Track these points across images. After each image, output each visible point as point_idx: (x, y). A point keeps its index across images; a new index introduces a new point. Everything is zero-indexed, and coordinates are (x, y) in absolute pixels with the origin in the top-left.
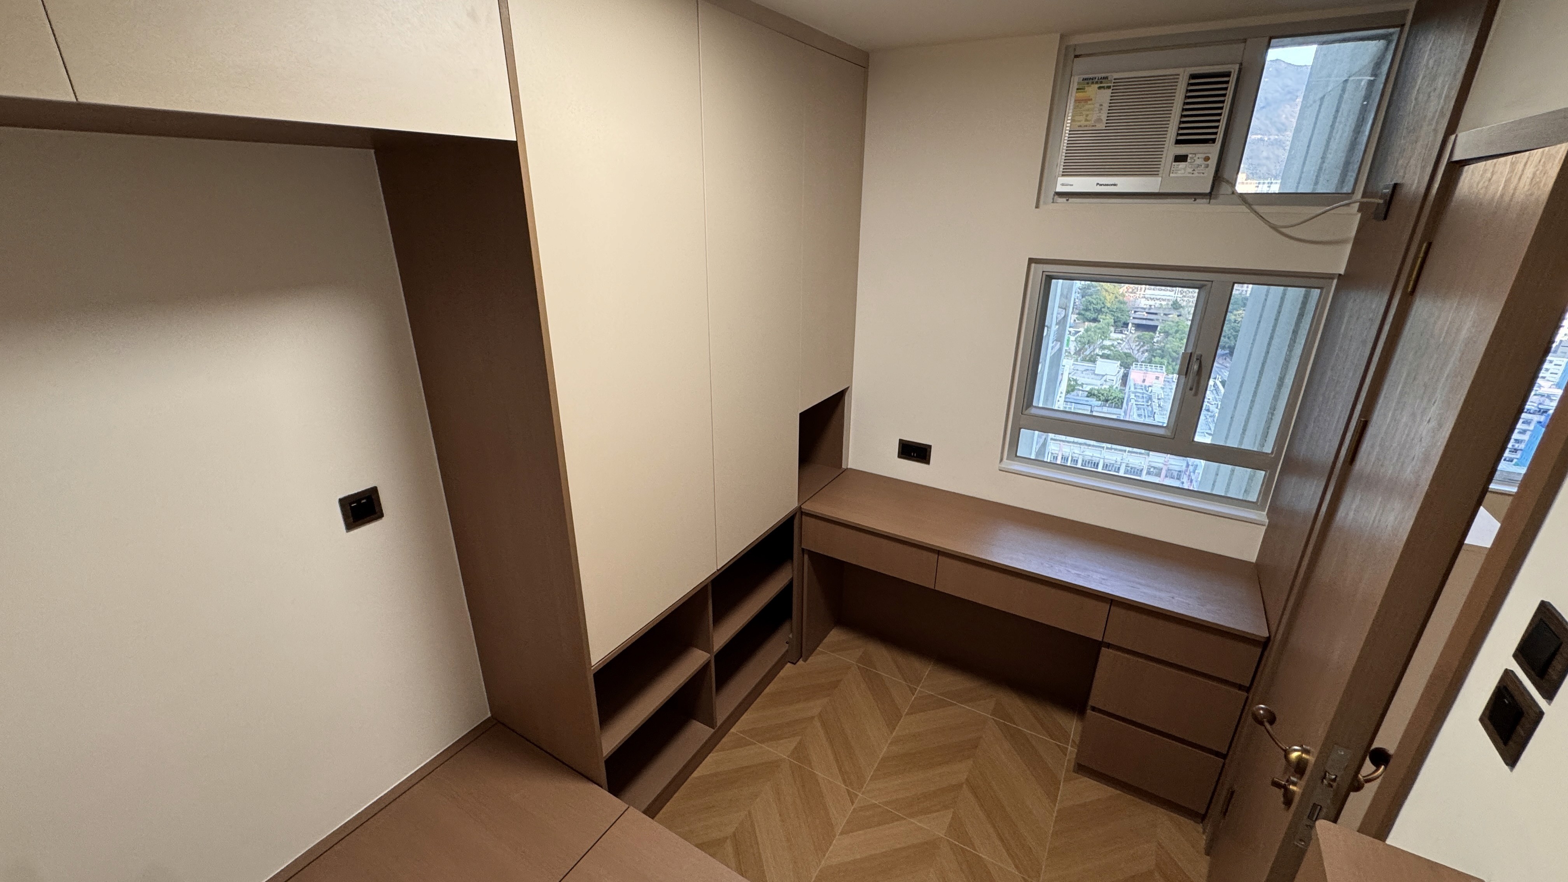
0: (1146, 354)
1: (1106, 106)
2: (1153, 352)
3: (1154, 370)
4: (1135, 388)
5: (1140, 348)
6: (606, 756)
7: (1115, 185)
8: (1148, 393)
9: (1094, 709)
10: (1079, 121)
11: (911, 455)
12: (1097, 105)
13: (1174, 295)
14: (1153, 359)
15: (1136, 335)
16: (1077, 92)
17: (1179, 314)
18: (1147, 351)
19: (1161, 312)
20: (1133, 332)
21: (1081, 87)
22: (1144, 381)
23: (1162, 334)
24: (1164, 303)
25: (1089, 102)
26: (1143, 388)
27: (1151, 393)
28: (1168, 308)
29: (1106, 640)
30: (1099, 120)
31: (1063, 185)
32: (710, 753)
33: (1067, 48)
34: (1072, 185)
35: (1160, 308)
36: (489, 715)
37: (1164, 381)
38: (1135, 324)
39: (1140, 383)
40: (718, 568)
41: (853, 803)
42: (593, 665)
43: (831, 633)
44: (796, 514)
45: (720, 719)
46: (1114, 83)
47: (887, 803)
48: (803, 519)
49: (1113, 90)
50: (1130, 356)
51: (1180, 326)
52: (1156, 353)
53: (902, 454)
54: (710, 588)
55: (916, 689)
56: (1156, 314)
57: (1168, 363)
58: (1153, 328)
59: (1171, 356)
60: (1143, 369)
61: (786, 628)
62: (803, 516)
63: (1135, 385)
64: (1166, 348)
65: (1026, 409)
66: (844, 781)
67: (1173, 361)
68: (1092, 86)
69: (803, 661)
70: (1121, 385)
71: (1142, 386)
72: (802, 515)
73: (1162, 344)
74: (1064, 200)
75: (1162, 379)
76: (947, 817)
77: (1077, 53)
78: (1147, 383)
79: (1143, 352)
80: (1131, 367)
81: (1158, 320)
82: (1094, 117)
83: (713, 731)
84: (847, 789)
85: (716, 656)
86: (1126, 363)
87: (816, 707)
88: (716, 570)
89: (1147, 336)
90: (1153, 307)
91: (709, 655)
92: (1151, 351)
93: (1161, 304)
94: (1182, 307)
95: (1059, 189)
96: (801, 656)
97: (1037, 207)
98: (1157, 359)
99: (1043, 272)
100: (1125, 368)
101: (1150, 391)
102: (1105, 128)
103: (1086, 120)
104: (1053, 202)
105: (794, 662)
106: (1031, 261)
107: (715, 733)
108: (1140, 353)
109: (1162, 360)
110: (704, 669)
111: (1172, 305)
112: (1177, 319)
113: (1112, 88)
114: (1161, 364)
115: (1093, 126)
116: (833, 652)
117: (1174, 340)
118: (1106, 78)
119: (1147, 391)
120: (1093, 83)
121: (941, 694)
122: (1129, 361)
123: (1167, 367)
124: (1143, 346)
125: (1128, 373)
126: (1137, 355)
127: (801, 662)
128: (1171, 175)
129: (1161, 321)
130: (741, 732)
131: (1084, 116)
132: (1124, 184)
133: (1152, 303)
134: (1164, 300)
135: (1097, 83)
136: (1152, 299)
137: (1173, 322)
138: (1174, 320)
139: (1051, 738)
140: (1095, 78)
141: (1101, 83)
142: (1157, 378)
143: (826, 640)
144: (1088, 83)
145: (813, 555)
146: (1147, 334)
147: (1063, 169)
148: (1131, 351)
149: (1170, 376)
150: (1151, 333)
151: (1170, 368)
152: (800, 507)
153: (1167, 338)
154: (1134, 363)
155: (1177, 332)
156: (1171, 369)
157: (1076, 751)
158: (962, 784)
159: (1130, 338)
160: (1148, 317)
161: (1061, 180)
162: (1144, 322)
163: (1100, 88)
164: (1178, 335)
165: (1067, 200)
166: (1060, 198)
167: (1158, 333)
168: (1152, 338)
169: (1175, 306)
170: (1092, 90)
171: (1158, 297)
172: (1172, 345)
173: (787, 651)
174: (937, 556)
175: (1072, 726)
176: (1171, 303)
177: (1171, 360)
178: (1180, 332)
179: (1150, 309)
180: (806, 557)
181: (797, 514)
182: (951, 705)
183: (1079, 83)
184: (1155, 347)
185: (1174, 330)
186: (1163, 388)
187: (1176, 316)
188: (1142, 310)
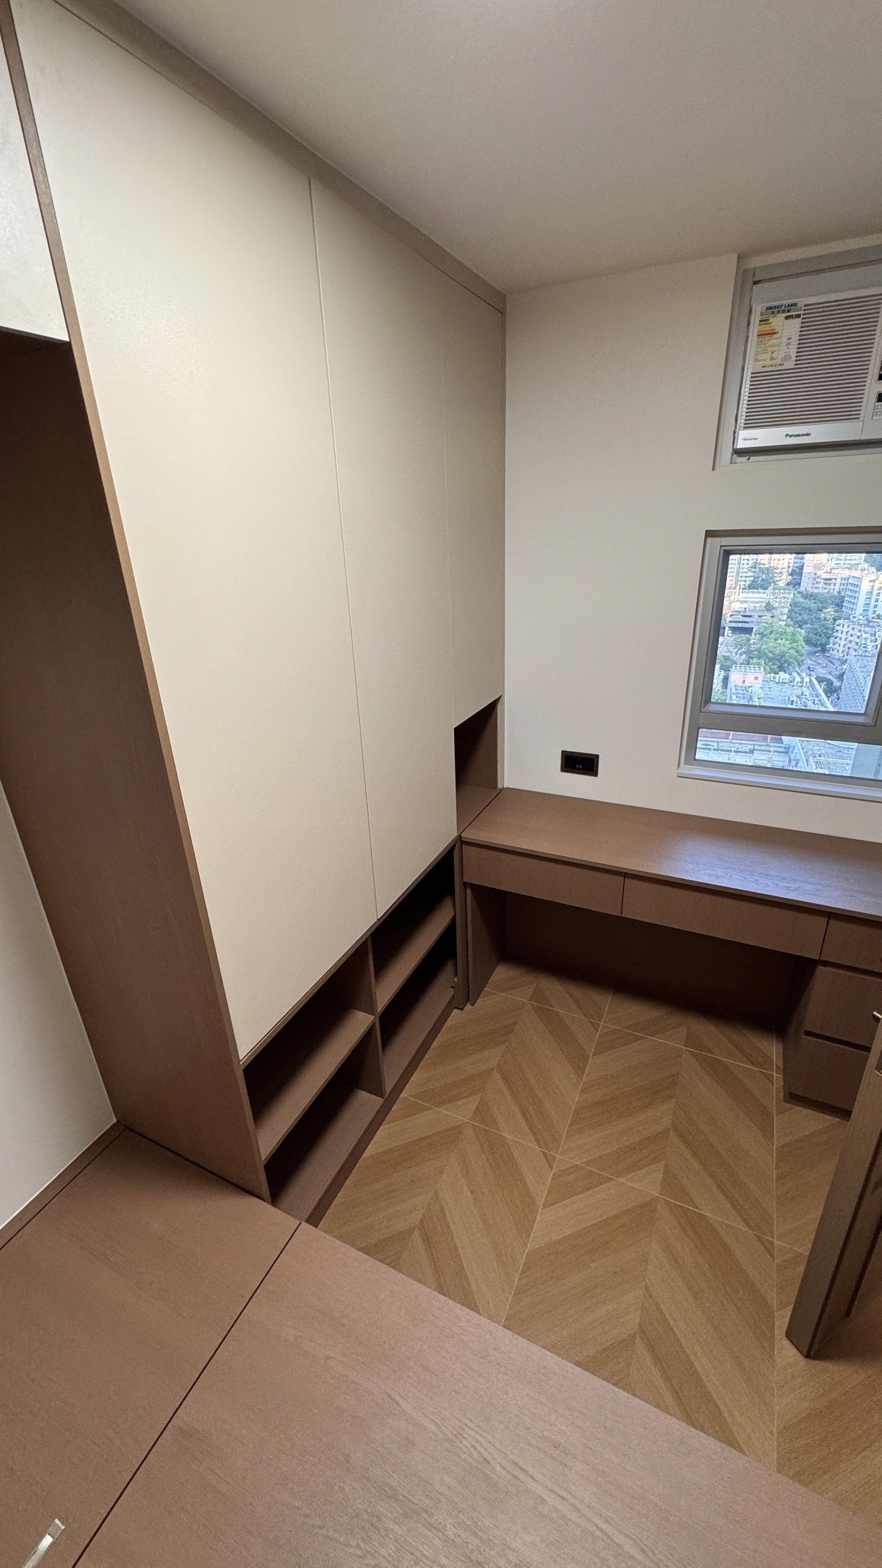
0: (744, 656)
1: (795, 339)
2: (750, 654)
3: (753, 671)
4: (736, 690)
5: (738, 650)
6: (264, 1160)
7: (807, 435)
8: (749, 693)
9: (808, 1033)
10: (763, 360)
11: (575, 768)
12: (785, 340)
13: (766, 597)
14: (751, 660)
15: (733, 638)
16: (760, 325)
17: (771, 615)
18: (744, 653)
19: (756, 615)
20: (730, 635)
21: (764, 317)
22: (744, 682)
23: (757, 636)
24: (757, 605)
25: (775, 336)
26: (743, 688)
27: (751, 693)
28: (762, 610)
29: (822, 958)
30: (787, 358)
31: (745, 439)
32: (380, 1125)
33: (745, 272)
34: (757, 439)
35: (754, 610)
36: (115, 1121)
37: (763, 681)
38: (732, 627)
39: (740, 684)
40: (379, 918)
41: (551, 1167)
42: (241, 1059)
43: (496, 970)
44: (454, 846)
45: (388, 1087)
46: (804, 310)
47: (589, 1163)
48: (464, 849)
49: (803, 319)
50: (728, 659)
51: (774, 627)
52: (753, 655)
53: (565, 767)
54: (369, 942)
55: (599, 1025)
56: (750, 616)
57: (765, 663)
58: (749, 631)
59: (767, 657)
60: (742, 670)
61: (449, 969)
62: (464, 846)
63: (736, 686)
64: (762, 649)
65: (705, 706)
66: (538, 1142)
67: (769, 662)
68: (778, 315)
69: (470, 1005)
70: (722, 688)
71: (742, 687)
72: (462, 845)
73: (758, 645)
74: (744, 459)
75: (760, 679)
76: (657, 1172)
77: (757, 279)
78: (747, 684)
79: (741, 655)
80: (731, 669)
81: (753, 622)
82: (780, 355)
83: (382, 1100)
84: (543, 1152)
85: (380, 1017)
86: (726, 666)
87: (493, 1056)
88: (376, 920)
89: (743, 638)
90: (747, 610)
91: (373, 1017)
92: (748, 652)
93: (755, 606)
94: (774, 608)
95: (741, 444)
96: (469, 1000)
97: (713, 469)
98: (755, 660)
99: (721, 546)
100: (725, 671)
101: (750, 691)
102: (794, 367)
103: (772, 359)
104: (731, 463)
105: (462, 1008)
106: (709, 534)
107: (385, 1102)
108: (738, 656)
109: (759, 661)
110: (369, 1035)
111: (765, 607)
112: (771, 620)
113: (802, 316)
114: (759, 664)
115: (780, 365)
116: (501, 992)
117: (769, 640)
118: (795, 305)
119: (748, 692)
120: (778, 312)
121: (629, 1028)
122: (728, 663)
123: (764, 668)
124: (740, 649)
125: (728, 676)
126: (736, 658)
127: (468, 1007)
128: (875, 418)
129: (755, 623)
130: (412, 1096)
131: (770, 353)
132: (818, 433)
133: (746, 605)
134: (757, 602)
135: (784, 312)
136: (746, 602)
137: (767, 623)
138: (767, 621)
139: (753, 1064)
140: (782, 306)
141: (789, 311)
142: (756, 678)
143: (493, 979)
144: (773, 313)
145: (476, 889)
146: (744, 637)
147: (746, 420)
148: (730, 654)
149: (768, 676)
150: (747, 635)
151: (767, 668)
152: (460, 837)
153: (762, 639)
154: (734, 665)
155: (771, 632)
156: (769, 669)
157: (782, 1076)
158: (668, 1130)
159: (728, 641)
160: (743, 620)
161: (742, 434)
162: (740, 625)
163: (787, 318)
164: (772, 635)
165: (749, 459)
166: (738, 456)
167: (753, 634)
168: (749, 640)
169: (768, 608)
170: (777, 321)
171: (752, 600)
172: (768, 646)
173: (453, 997)
174: (623, 878)
175: (772, 1049)
176: (764, 604)
177: (767, 660)
178: (774, 633)
179: (745, 612)
180: (469, 891)
181: (457, 845)
182: (639, 1039)
183: (762, 314)
184: (752, 649)
185: (768, 631)
186: (762, 688)
187: (770, 618)
188: (738, 614)
